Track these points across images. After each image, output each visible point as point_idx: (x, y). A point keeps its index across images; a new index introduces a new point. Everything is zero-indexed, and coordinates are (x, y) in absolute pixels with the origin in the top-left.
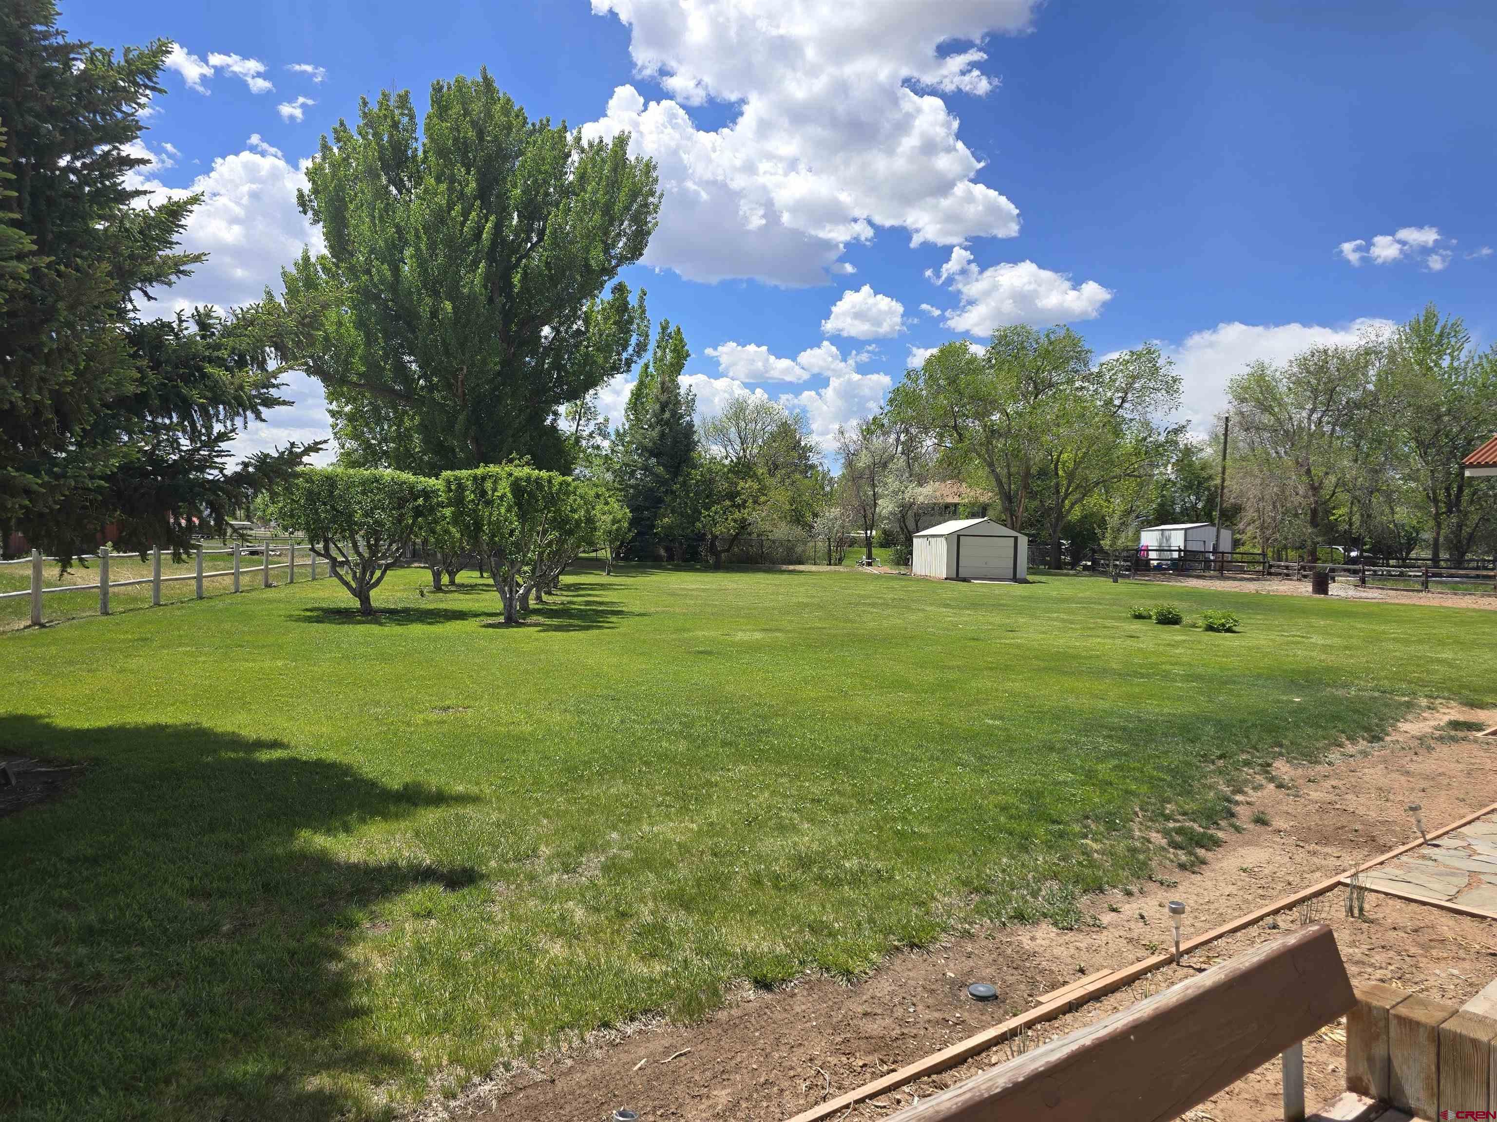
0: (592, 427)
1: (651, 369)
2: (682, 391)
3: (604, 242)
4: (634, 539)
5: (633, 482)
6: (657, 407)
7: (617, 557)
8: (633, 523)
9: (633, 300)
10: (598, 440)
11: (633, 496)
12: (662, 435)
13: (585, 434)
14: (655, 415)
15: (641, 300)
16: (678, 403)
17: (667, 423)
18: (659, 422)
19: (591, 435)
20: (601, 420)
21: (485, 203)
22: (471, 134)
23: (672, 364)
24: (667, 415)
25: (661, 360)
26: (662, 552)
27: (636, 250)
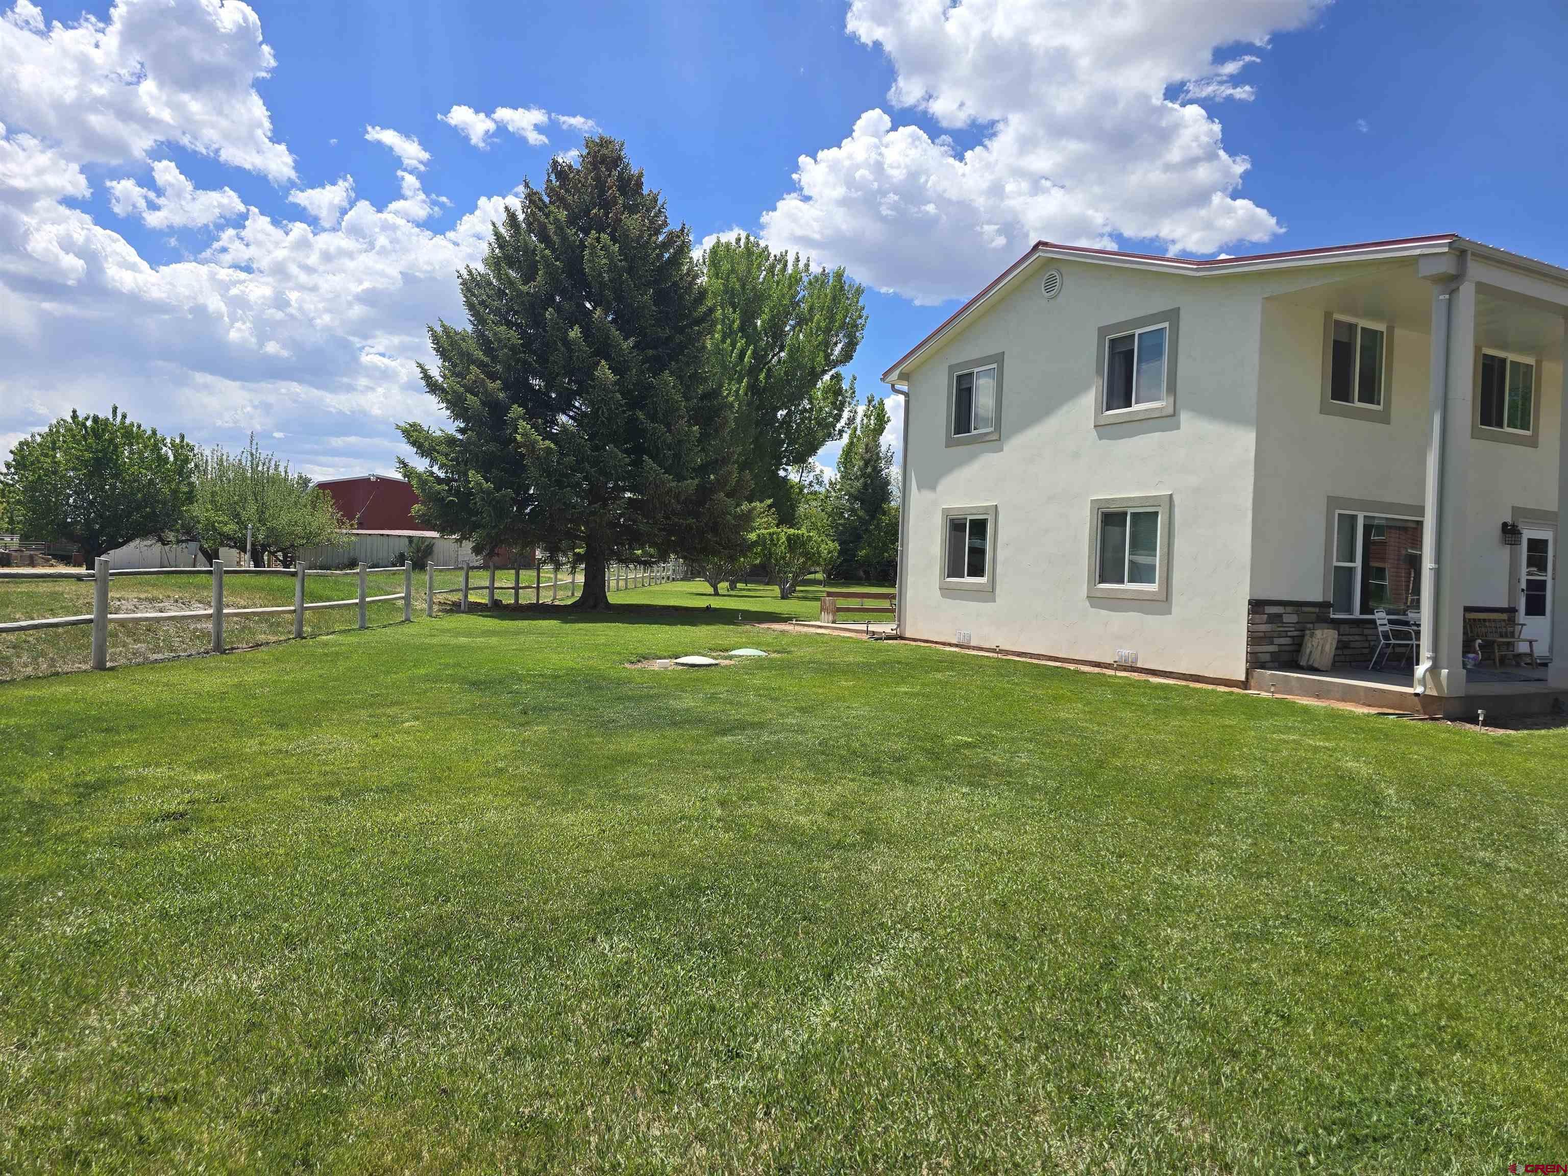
0: (811, 478)
1: (858, 432)
2: (883, 449)
3: (825, 351)
4: (841, 563)
5: (842, 521)
6: (862, 463)
7: (829, 577)
8: (841, 553)
9: (845, 385)
10: (816, 488)
11: (842, 532)
12: (865, 485)
13: (807, 483)
14: (860, 469)
15: (852, 384)
16: (879, 458)
17: (869, 476)
18: (863, 475)
19: (810, 484)
20: (818, 472)
21: (746, 335)
22: (737, 286)
23: (875, 430)
24: (869, 470)
25: (867, 426)
26: (862, 574)
27: (847, 356)
